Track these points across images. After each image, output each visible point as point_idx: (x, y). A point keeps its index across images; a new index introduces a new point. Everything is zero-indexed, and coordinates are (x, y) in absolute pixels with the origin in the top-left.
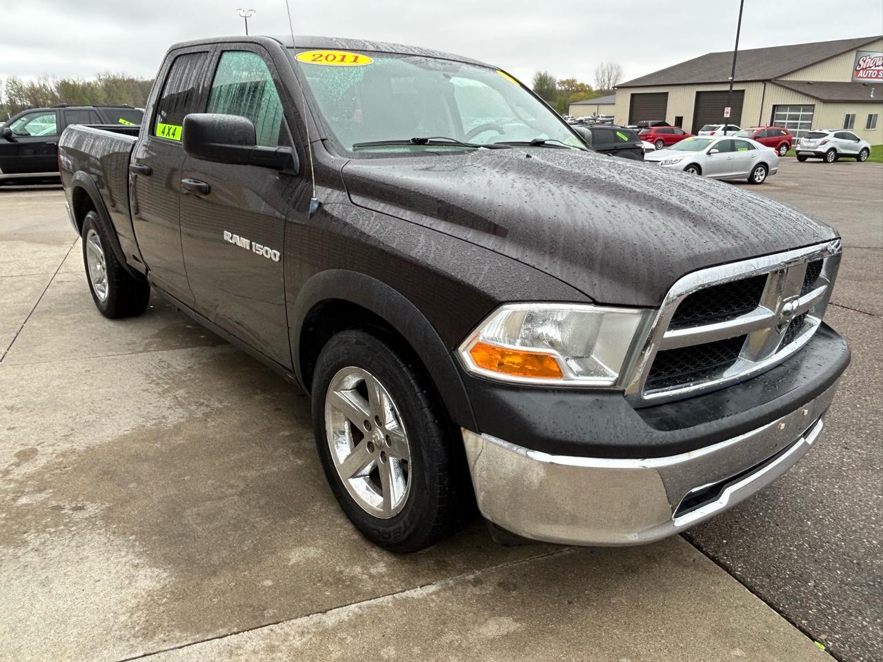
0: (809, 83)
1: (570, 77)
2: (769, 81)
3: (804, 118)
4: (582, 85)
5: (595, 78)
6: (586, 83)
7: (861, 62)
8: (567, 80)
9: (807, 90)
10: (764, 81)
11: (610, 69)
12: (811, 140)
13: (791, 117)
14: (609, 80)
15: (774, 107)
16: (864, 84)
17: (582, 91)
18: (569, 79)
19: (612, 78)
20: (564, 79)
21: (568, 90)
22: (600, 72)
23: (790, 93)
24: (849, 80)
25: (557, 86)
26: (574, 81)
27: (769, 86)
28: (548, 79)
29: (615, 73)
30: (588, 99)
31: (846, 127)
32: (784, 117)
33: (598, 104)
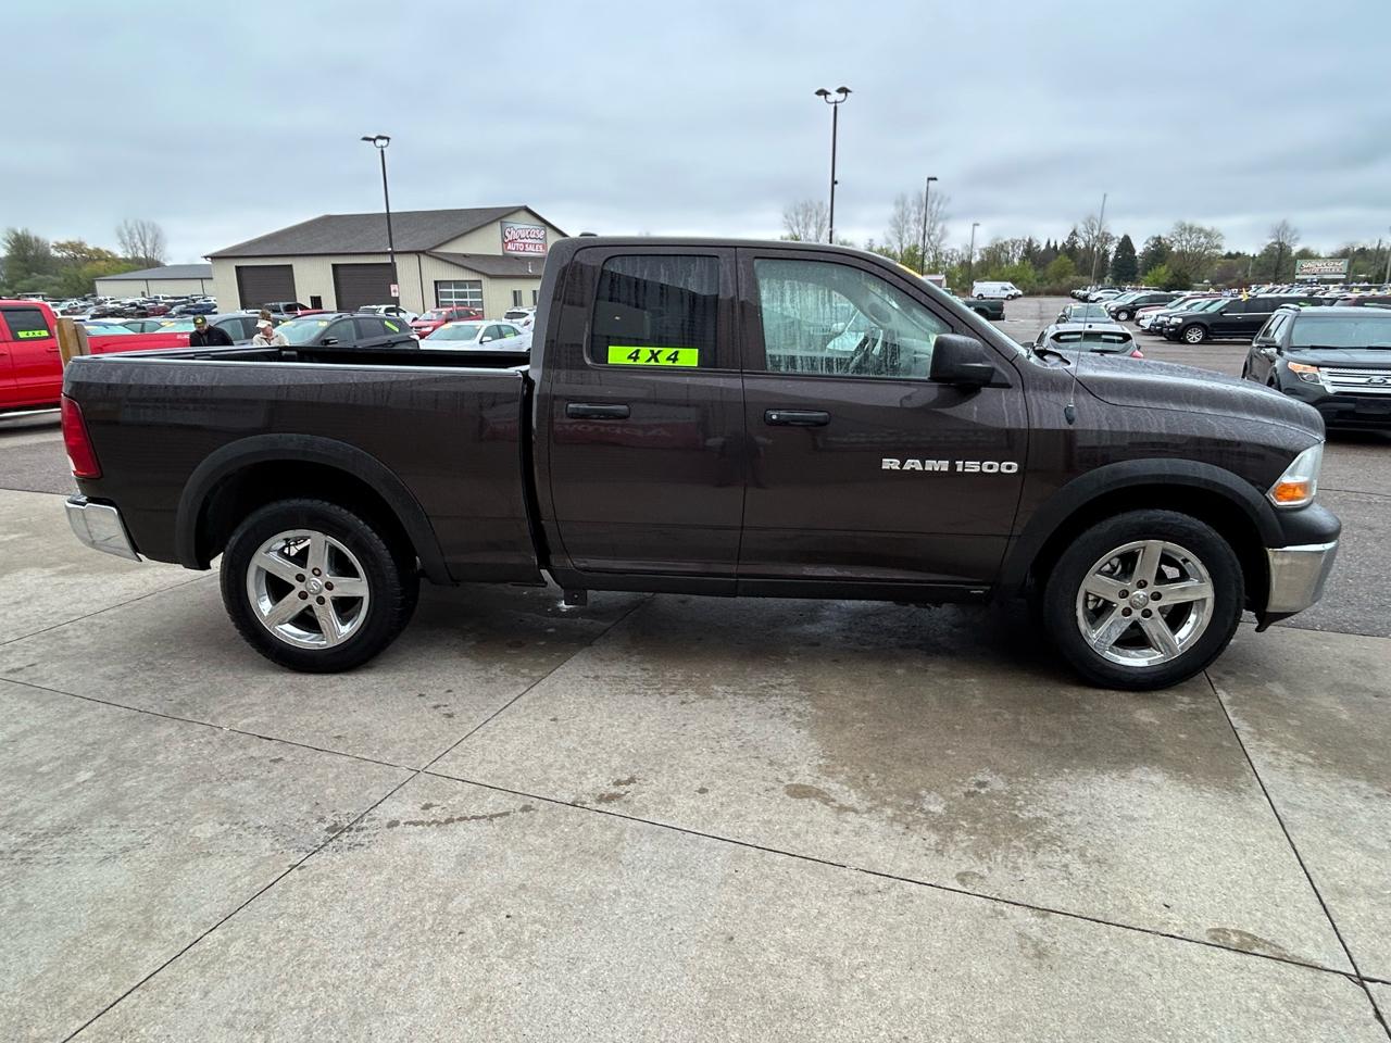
0: (465, 256)
1: (73, 238)
2: (423, 252)
3: (473, 295)
4: (97, 251)
5: (119, 241)
6: (104, 248)
7: (507, 234)
8: (69, 243)
9: (465, 263)
10: (418, 253)
11: (141, 230)
12: (514, 320)
13: (458, 295)
14: (144, 244)
15: (436, 282)
16: (517, 258)
17: (100, 259)
18: (71, 240)
19: (148, 241)
20: (62, 241)
21: (76, 258)
22: (125, 232)
23: (451, 267)
24: (501, 254)
25: (52, 250)
26: (81, 244)
27: (422, 257)
28: (33, 240)
29: (150, 236)
30: (119, 273)
31: (516, 305)
32: (450, 295)
33: (146, 280)
